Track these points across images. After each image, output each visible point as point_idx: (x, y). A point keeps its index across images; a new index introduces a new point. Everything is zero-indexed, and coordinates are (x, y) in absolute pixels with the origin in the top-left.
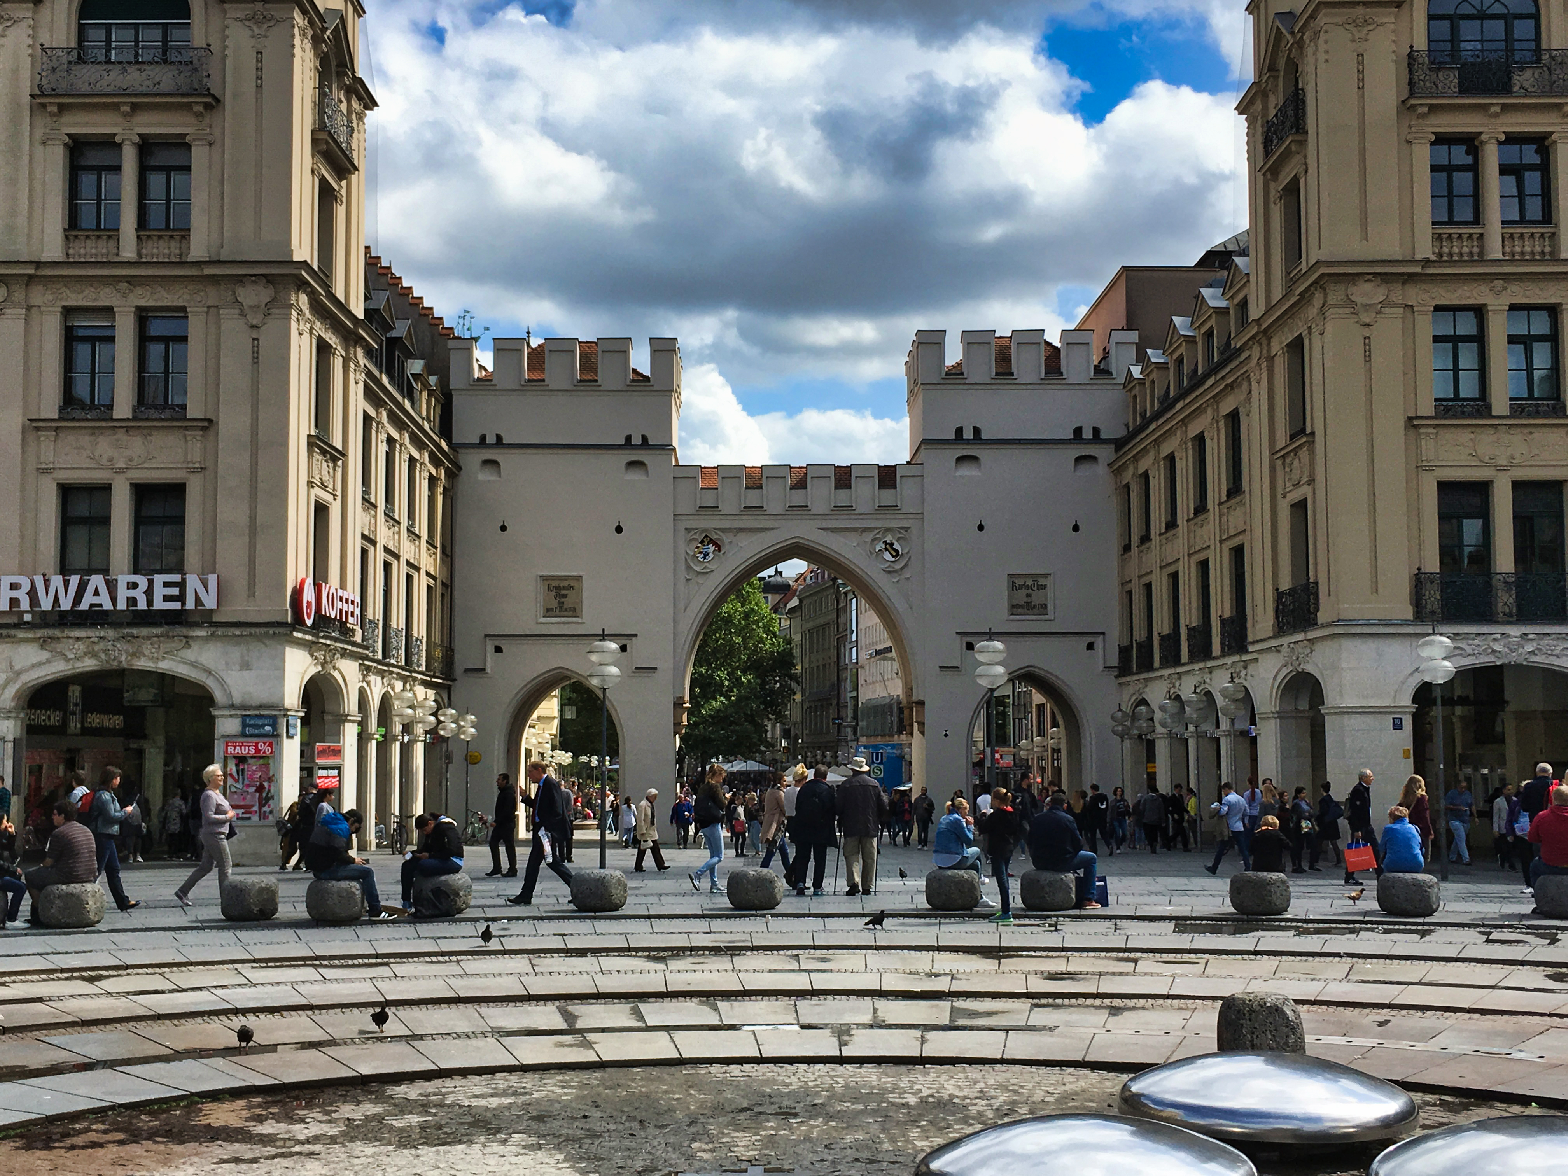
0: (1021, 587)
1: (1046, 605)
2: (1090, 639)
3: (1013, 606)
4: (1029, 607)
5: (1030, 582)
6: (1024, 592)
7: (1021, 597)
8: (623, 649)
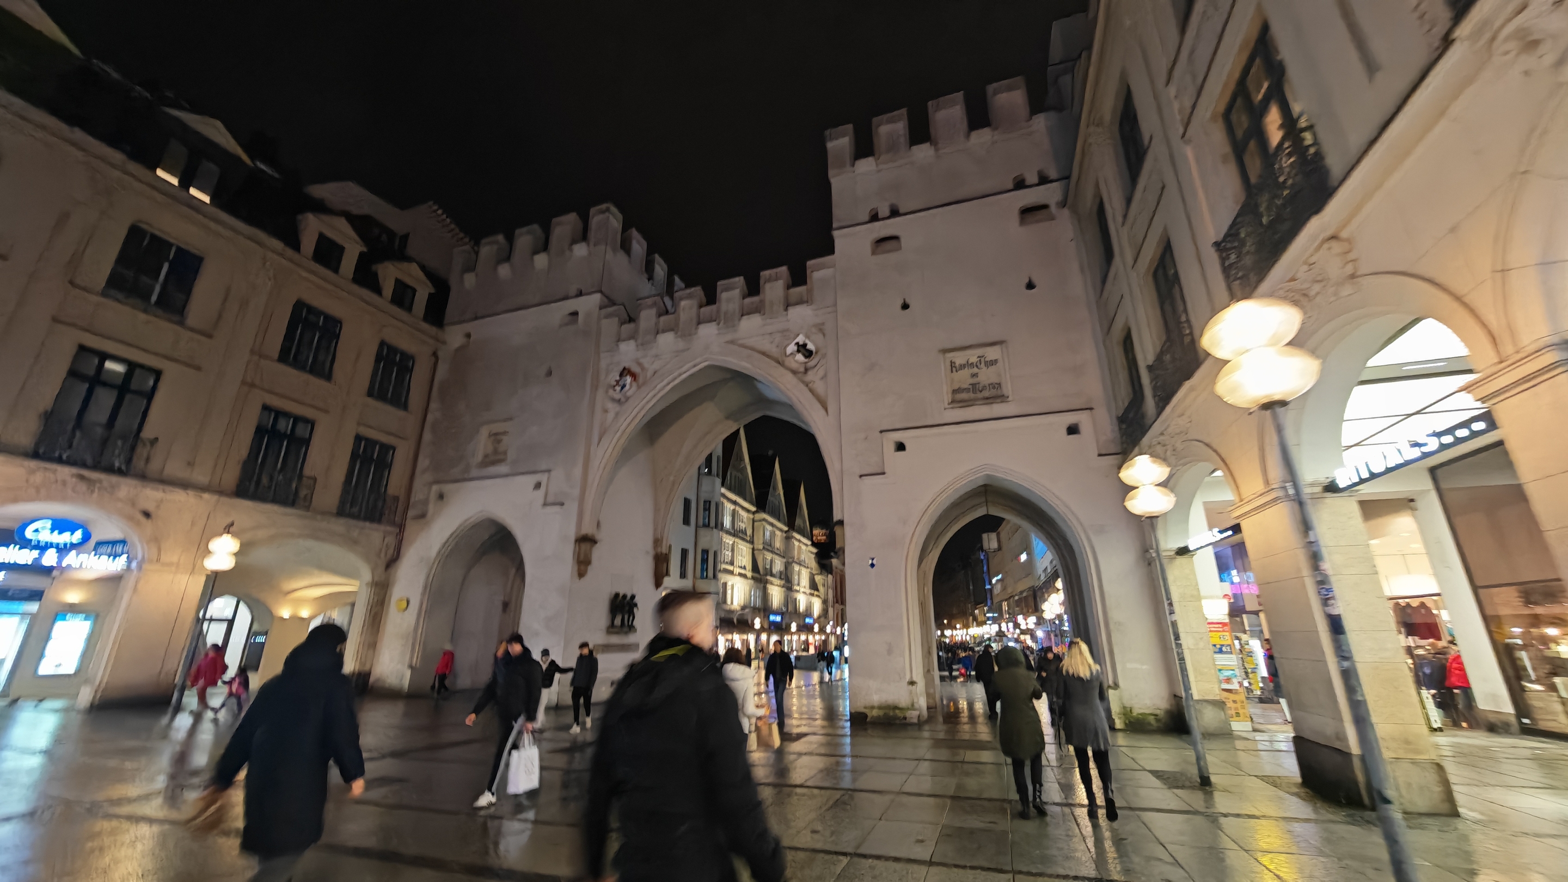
0: (962, 367)
1: (999, 384)
2: (1071, 418)
3: (955, 392)
4: (975, 388)
5: (974, 359)
6: (966, 373)
7: (963, 379)
8: (538, 486)
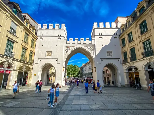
0: (108, 53)
2: (118, 59)
4: (109, 55)
8: (57, 60)
